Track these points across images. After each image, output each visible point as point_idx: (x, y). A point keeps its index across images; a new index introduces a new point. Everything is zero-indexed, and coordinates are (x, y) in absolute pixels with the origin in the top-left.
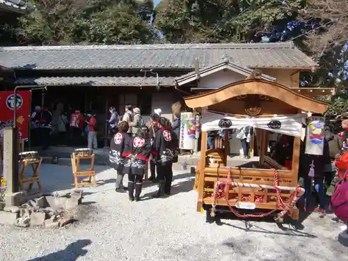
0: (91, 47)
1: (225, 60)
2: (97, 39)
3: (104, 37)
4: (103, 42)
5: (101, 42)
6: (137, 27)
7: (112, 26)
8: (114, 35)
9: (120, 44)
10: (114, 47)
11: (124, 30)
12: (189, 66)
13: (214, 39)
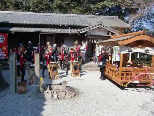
0: (24, 13)
1: (100, 23)
2: (27, 9)
3: (31, 8)
4: (30, 11)
5: (29, 11)
6: (46, 5)
7: (35, 3)
8: (36, 8)
9: (39, 12)
10: (36, 13)
11: (40, 6)
12: (84, 25)
13: (82, 13)
